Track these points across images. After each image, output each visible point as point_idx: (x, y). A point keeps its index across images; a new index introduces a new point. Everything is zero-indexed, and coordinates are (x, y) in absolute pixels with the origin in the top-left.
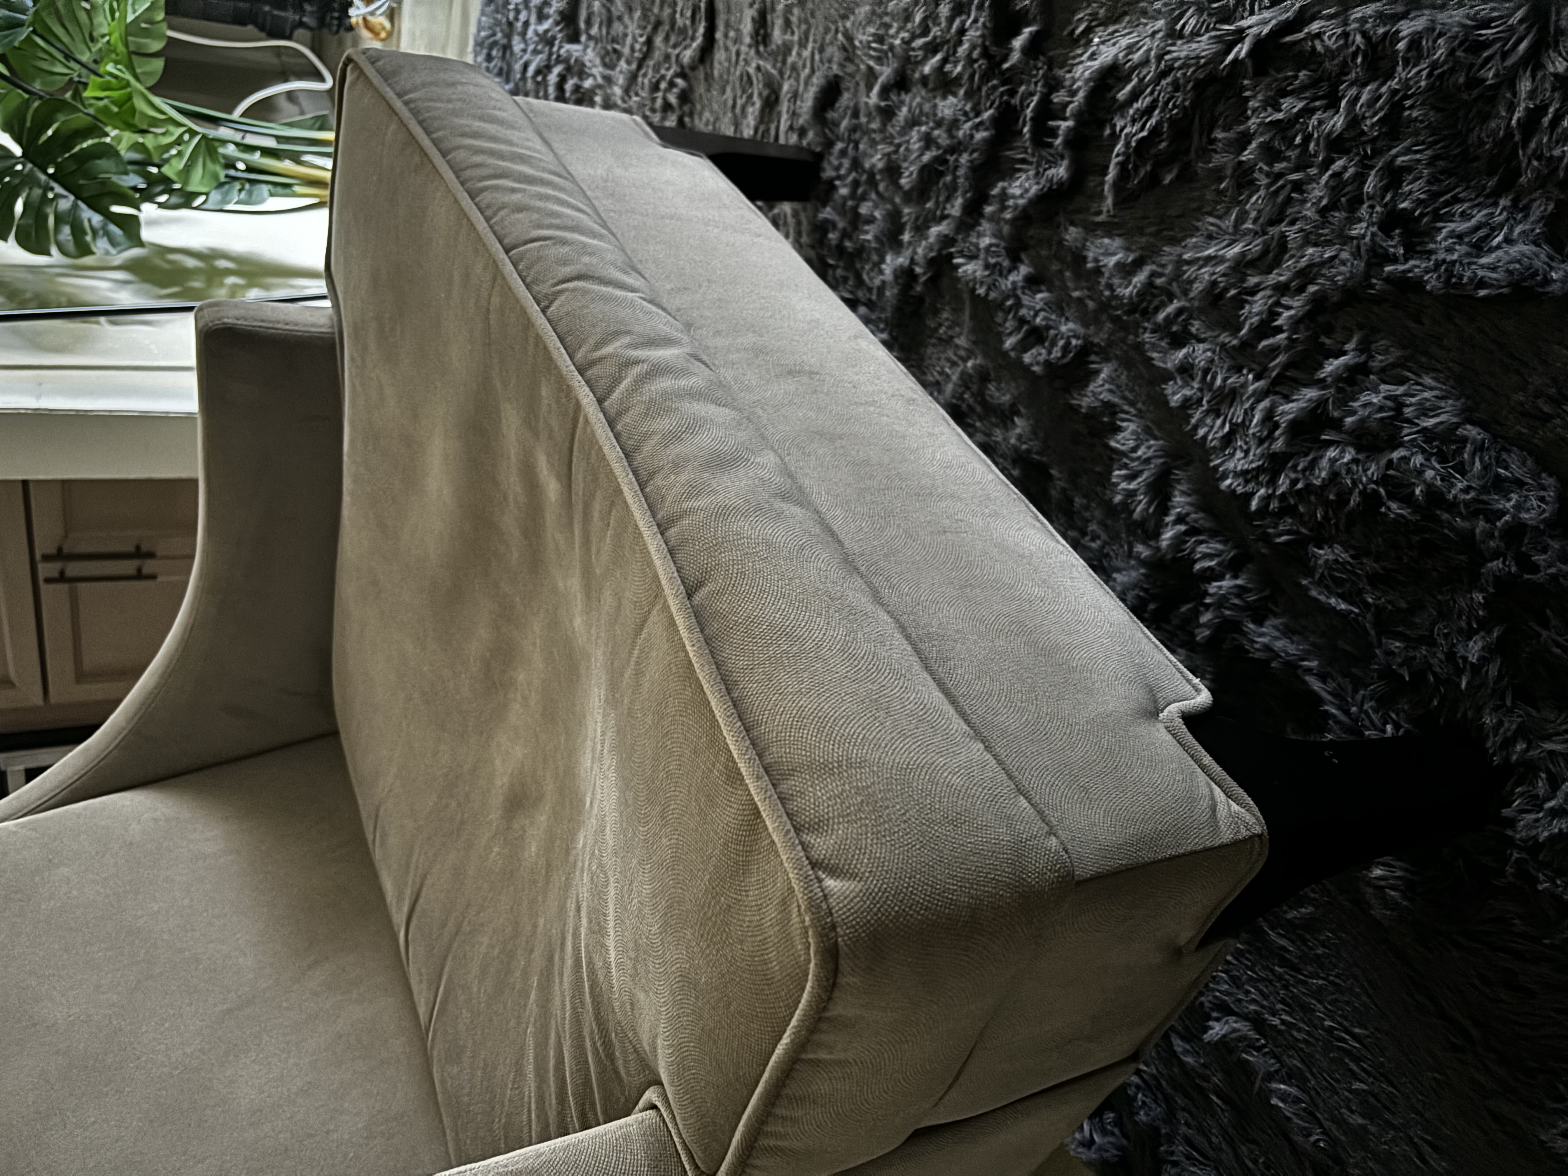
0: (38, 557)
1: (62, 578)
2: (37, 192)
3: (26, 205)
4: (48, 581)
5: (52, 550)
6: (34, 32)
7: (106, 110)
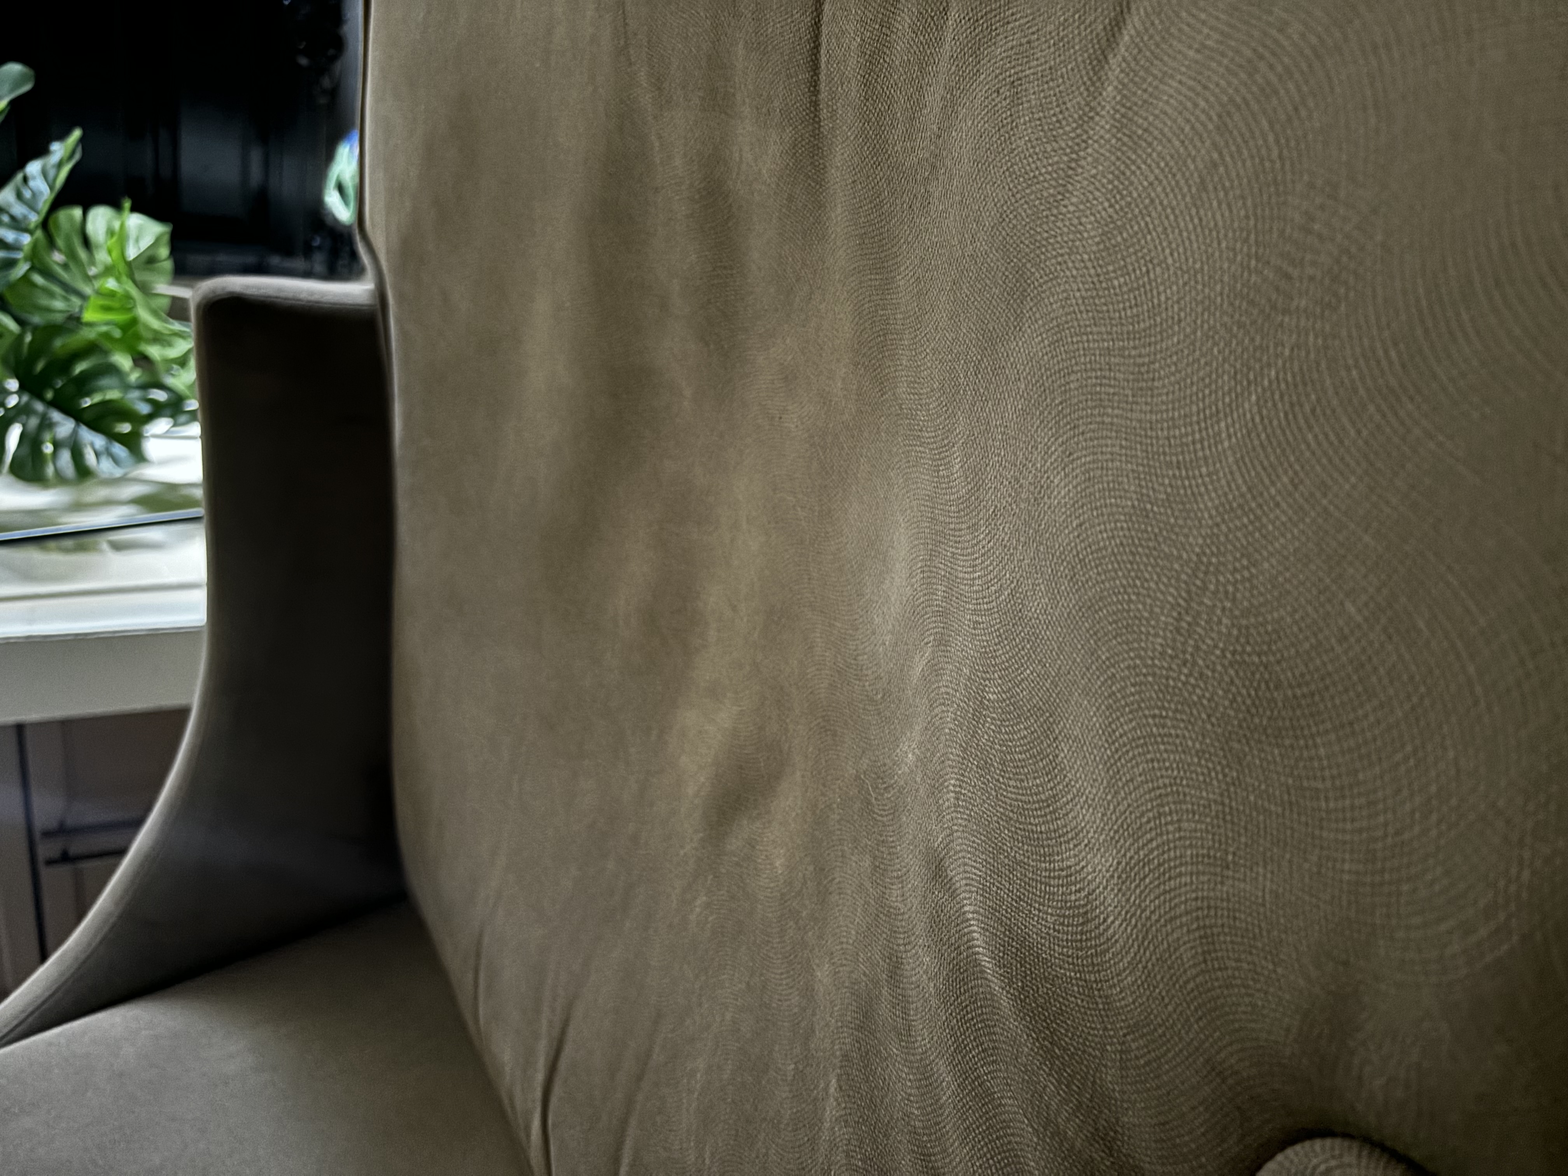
0: (37, 835)
1: (65, 858)
2: (33, 422)
3: (22, 436)
4: (50, 862)
5: (53, 824)
6: (32, 268)
7: (107, 336)
